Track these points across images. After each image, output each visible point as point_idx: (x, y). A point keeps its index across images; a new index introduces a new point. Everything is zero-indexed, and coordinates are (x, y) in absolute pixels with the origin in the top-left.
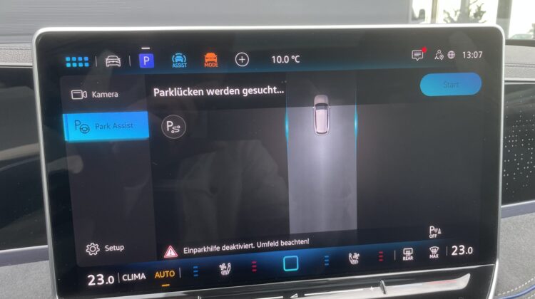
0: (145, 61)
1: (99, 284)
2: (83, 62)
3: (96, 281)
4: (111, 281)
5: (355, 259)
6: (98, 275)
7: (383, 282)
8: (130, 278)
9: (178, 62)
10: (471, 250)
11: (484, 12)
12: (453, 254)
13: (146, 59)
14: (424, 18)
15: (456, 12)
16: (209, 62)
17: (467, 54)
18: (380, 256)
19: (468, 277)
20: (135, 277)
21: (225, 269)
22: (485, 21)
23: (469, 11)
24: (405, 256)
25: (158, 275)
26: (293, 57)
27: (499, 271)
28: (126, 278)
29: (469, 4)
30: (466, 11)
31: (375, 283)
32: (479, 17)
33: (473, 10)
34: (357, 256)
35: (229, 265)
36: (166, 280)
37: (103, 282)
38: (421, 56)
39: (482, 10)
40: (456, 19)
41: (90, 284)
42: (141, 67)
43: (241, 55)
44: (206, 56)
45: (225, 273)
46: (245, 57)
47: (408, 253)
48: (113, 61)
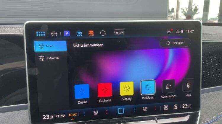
0: (66, 34)
1: (47, 118)
2: (43, 34)
3: (46, 117)
4: (52, 117)
5: (145, 109)
6: (47, 115)
7: (156, 118)
8: (59, 116)
9: (79, 34)
10: (190, 106)
11: (198, 9)
12: (183, 107)
13: (67, 33)
14: (173, 11)
15: (186, 9)
16: (90, 34)
17: (188, 31)
18: (155, 108)
19: (188, 116)
20: (61, 116)
21: (95, 113)
22: (198, 13)
23: (192, 9)
24: (165, 108)
25: (70, 115)
26: (122, 32)
27: (201, 114)
28: (58, 116)
29: (192, 6)
30: (191, 8)
31: (153, 119)
32: (196, 11)
33: (194, 8)
34: (146, 108)
35: (97, 111)
36: (73, 117)
37: (49, 118)
38: (170, 32)
39: (197, 8)
40: (186, 12)
41: (44, 119)
42: (65, 36)
43: (102, 31)
44: (89, 32)
45: (96, 114)
46: (104, 32)
47: (166, 107)
48: (54, 33)
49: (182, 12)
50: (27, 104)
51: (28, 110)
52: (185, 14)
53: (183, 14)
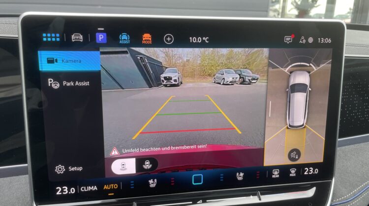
1: (64, 193)
3: (62, 191)
4: (73, 191)
6: (63, 187)
7: (259, 192)
8: (86, 189)
9: (124, 40)
10: (317, 171)
12: (305, 173)
13: (101, 37)
16: (145, 40)
17: (321, 40)
18: (257, 175)
19: (314, 189)
20: (89, 188)
21: (152, 183)
24: (274, 174)
25: (106, 187)
26: (204, 38)
28: (83, 189)
31: (254, 193)
34: (242, 174)
35: (156, 180)
36: (111, 191)
37: (67, 192)
38: (290, 40)
40: (299, 3)
41: (58, 193)
42: (97, 42)
43: (168, 36)
44: (144, 36)
45: (152, 186)
46: (171, 37)
47: (276, 173)
48: (77, 37)
49: (292, 3)
50: (26, 165)
51: (27, 176)
52: (297, 7)
53: (293, 7)
